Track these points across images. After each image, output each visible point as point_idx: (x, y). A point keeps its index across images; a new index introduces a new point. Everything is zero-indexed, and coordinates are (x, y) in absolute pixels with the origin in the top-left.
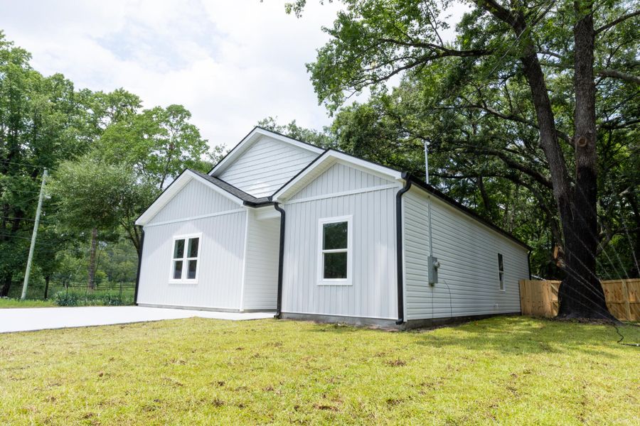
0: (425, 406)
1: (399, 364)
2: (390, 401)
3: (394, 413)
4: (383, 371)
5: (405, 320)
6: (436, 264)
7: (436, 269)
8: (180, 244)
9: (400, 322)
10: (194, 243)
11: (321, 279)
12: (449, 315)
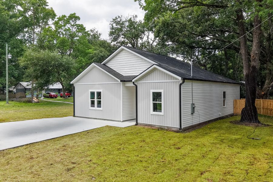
0: (183, 161)
1: (179, 149)
2: (176, 160)
3: (177, 162)
4: (175, 151)
5: (182, 128)
6: (194, 106)
7: (194, 108)
8: (92, 94)
9: (180, 129)
10: (99, 94)
11: (152, 112)
12: (198, 123)
